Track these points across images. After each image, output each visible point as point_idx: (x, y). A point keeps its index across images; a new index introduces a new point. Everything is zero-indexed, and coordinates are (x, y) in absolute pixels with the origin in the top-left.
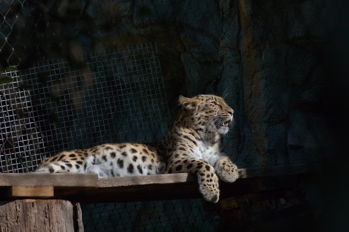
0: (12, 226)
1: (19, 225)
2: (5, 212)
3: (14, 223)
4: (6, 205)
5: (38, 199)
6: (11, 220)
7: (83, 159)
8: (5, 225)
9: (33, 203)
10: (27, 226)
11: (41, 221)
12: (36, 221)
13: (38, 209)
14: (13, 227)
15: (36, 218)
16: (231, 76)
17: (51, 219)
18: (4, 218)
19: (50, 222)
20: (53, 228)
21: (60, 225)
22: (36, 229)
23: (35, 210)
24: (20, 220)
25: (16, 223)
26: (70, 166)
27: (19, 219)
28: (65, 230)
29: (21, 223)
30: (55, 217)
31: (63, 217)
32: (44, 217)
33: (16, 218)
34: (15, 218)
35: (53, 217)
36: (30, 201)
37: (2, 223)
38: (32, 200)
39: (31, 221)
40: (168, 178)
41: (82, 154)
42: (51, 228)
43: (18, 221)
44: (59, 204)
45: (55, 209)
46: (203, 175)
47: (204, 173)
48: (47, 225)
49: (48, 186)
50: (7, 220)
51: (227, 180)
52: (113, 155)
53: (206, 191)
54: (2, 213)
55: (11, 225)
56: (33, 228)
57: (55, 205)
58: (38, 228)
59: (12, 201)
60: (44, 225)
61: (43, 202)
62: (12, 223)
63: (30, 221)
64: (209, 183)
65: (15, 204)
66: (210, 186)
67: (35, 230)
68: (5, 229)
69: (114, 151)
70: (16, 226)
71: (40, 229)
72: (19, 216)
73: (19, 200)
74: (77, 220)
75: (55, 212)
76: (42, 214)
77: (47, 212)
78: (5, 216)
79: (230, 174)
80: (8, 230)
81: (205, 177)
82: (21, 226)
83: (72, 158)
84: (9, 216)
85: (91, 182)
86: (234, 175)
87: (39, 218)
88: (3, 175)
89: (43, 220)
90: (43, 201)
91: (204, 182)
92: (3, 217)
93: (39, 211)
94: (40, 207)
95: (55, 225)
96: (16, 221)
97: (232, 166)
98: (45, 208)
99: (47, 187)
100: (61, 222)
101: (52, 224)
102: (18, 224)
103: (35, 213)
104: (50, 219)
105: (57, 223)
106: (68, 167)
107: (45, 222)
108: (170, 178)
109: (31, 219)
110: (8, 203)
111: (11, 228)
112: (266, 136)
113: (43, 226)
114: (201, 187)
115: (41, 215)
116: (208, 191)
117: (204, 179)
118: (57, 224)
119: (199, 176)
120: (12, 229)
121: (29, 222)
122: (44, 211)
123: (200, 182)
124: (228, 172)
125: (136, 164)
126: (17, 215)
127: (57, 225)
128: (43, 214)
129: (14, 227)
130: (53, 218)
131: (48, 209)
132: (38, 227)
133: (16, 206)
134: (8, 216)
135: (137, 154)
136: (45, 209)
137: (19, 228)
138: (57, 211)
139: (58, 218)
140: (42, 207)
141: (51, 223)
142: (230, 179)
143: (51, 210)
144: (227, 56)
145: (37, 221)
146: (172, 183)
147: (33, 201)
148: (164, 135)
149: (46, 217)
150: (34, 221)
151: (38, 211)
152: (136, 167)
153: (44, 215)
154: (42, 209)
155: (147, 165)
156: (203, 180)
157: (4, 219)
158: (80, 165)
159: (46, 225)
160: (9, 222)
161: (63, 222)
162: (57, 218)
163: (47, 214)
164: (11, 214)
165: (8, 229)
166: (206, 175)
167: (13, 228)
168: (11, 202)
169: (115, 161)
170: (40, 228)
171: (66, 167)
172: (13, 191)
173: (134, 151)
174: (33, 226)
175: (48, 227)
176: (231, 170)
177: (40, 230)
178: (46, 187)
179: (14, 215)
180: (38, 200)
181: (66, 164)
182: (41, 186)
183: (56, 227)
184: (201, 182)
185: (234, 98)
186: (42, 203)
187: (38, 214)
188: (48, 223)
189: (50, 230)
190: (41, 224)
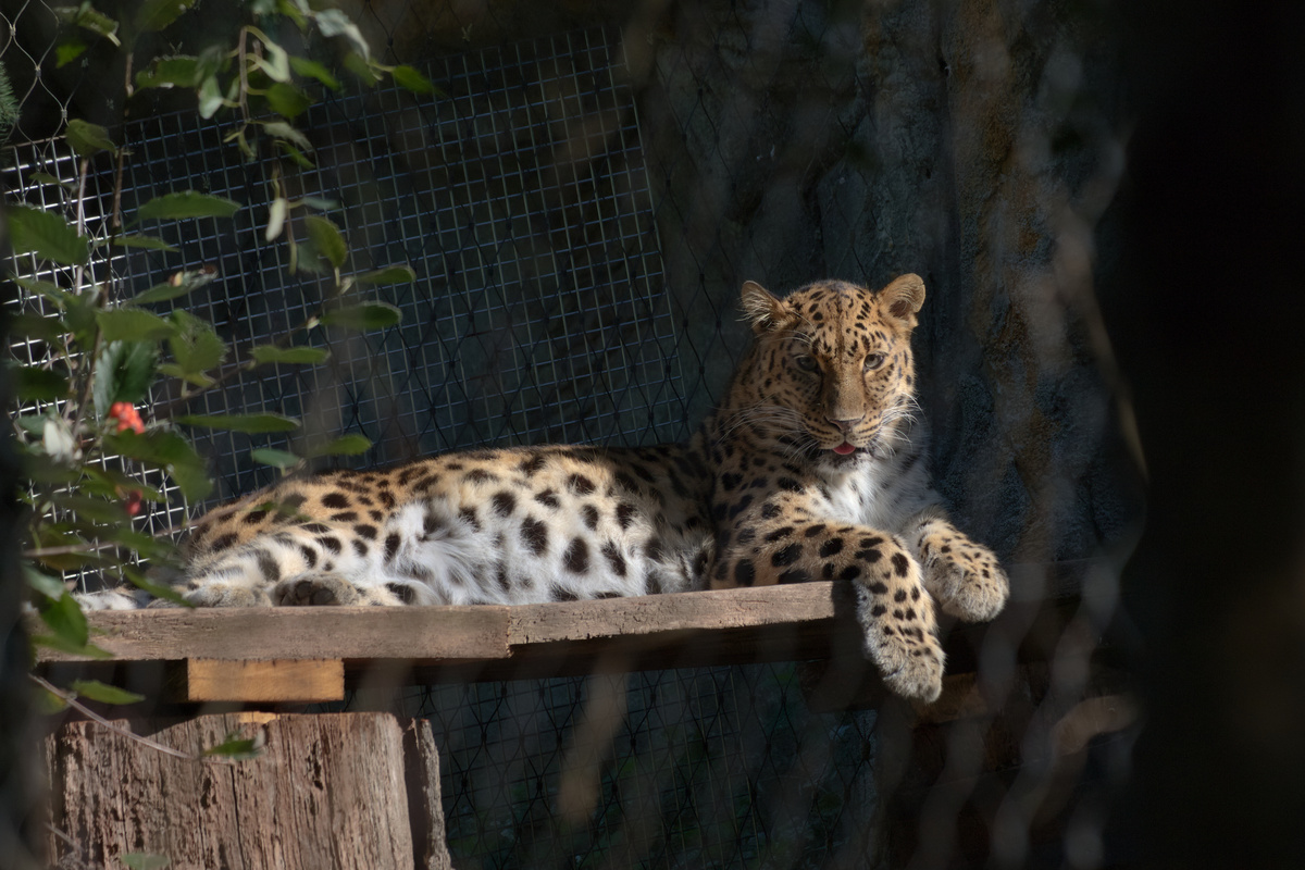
0: (184, 821)
1: (213, 818)
2: (156, 764)
3: (193, 806)
4: (160, 734)
5: (286, 712)
6: (182, 793)
7: (377, 516)
8: (155, 813)
9: (265, 727)
10: (246, 818)
11: (296, 799)
12: (277, 802)
13: (286, 750)
14: (189, 823)
15: (277, 788)
16: (905, 162)
17: (336, 792)
18: (151, 789)
19: (331, 804)
20: (342, 828)
21: (368, 817)
22: (278, 834)
23: (275, 757)
24: (214, 798)
25: (201, 809)
26: (333, 544)
27: (212, 790)
28: (386, 832)
29: (219, 808)
30: (350, 783)
31: (378, 781)
32: (311, 785)
33: (201, 787)
34: (196, 789)
35: (344, 785)
36: (256, 720)
37: (145, 806)
38: (263, 715)
39: (258, 799)
40: (735, 605)
41: (372, 497)
42: (334, 827)
43: (210, 801)
44: (364, 730)
45: (352, 753)
46: (879, 589)
47: (885, 582)
48: (320, 817)
49: (324, 659)
50: (164, 794)
51: (975, 611)
52: (505, 503)
53: (896, 656)
54: (143, 768)
55: (181, 816)
56: (268, 827)
57: (350, 736)
58: (288, 827)
59: (182, 721)
60: (310, 817)
61: (307, 723)
62: (185, 810)
63: (256, 802)
64: (904, 624)
65: (195, 732)
66: (907, 637)
67: (277, 837)
68: (158, 833)
69: (506, 485)
70: (200, 818)
71: (294, 831)
72: (212, 781)
73: (212, 717)
74: (424, 789)
75: (350, 764)
76: (302, 772)
77: (320, 762)
78: (155, 780)
79: (979, 586)
80: (170, 836)
81: (887, 600)
82: (222, 819)
83: (335, 511)
84: (174, 778)
85: (480, 640)
86: (996, 590)
87: (289, 787)
88: (155, 617)
89: (308, 796)
90: (306, 721)
91: (883, 617)
92: (148, 784)
93: (290, 760)
94: (295, 744)
95: (351, 814)
96: (200, 798)
97: (977, 555)
98: (315, 746)
99: (320, 662)
100: (373, 801)
101: (341, 811)
102: (210, 811)
103: (276, 768)
104: (334, 791)
105: (356, 807)
106: (327, 550)
107: (312, 803)
108: (744, 604)
109: (258, 793)
110: (168, 725)
111: (180, 826)
112: (1056, 409)
113: (304, 822)
114: (873, 640)
115: (299, 774)
116: (904, 656)
117: (884, 607)
118: (356, 811)
119: (864, 592)
120: (184, 831)
121: (253, 805)
122: (308, 760)
123: (866, 617)
124: (971, 580)
125: (595, 540)
126: (203, 778)
127: (357, 816)
128: (305, 773)
129: (194, 824)
130: (342, 788)
131: (326, 750)
132: (285, 824)
133: (200, 739)
134: (169, 781)
135: (598, 499)
136: (314, 752)
137: (212, 827)
138: (357, 758)
139: (361, 788)
140: (302, 743)
141: (336, 808)
142: (984, 608)
143: (335, 756)
144: (888, 80)
145: (282, 801)
146: (752, 624)
147: (268, 718)
148: (650, 404)
149: (319, 785)
150: (271, 800)
151: (287, 761)
152: (599, 549)
153: (310, 777)
154: (301, 752)
155: (641, 543)
156: (879, 611)
157: (153, 791)
158: (370, 543)
159: (317, 817)
160: (171, 805)
161: (378, 800)
162: (358, 788)
163: (322, 773)
164: (182, 772)
165: (170, 832)
166: (892, 592)
167: (187, 827)
168: (181, 725)
169: (512, 527)
170: (294, 827)
171: (319, 549)
172: (191, 681)
173: (583, 485)
174: (267, 819)
175: (326, 823)
176: (980, 573)
177: (294, 837)
178: (314, 663)
179: (191, 774)
180: (287, 715)
181: (320, 541)
182: (296, 661)
183: (355, 824)
184: (872, 618)
185: (919, 250)
186: (303, 727)
187: (286, 771)
188: (324, 809)
189: (334, 836)
190: (297, 813)
